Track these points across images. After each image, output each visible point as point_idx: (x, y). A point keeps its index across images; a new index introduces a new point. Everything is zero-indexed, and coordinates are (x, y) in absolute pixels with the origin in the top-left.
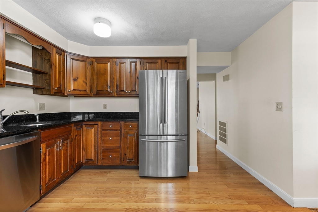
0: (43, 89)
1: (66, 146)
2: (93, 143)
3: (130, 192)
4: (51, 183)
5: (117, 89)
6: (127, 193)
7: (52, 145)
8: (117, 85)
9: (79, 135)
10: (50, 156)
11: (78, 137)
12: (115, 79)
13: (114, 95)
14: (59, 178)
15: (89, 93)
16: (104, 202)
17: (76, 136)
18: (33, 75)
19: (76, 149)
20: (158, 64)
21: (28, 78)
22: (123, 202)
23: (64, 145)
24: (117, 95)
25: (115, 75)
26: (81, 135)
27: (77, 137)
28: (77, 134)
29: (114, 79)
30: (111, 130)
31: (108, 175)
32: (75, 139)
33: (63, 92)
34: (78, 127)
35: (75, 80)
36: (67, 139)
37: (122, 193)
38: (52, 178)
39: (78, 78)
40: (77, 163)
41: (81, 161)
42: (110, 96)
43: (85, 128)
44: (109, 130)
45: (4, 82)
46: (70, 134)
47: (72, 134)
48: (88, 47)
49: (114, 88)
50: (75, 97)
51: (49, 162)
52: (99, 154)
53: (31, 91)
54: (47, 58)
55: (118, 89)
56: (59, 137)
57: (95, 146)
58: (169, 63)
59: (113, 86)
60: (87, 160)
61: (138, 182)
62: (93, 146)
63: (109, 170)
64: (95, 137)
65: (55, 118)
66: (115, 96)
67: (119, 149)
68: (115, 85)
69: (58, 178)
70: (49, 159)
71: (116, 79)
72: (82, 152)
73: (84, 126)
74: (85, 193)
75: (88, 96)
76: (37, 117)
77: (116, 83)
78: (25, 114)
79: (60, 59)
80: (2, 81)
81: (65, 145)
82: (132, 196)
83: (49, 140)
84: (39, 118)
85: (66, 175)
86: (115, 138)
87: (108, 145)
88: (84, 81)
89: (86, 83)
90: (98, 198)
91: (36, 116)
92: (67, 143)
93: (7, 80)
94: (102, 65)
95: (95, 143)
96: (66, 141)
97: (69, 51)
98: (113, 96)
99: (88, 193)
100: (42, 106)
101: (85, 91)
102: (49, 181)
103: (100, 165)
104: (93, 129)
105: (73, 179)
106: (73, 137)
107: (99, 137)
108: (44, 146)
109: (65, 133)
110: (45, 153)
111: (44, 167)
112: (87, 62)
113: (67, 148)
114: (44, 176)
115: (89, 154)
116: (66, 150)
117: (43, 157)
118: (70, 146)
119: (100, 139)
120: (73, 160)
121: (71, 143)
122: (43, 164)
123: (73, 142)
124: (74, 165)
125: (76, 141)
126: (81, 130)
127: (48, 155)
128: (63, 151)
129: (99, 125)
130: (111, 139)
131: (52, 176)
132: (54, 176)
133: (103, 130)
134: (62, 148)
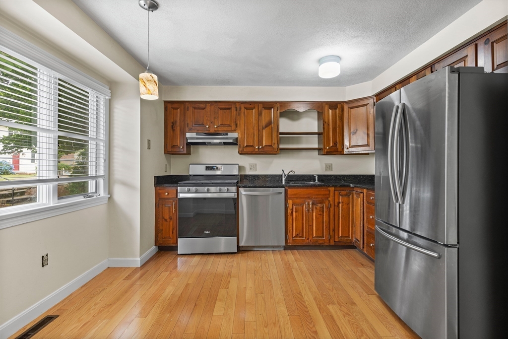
0: (322, 149)
1: (320, 211)
4: (299, 240)
6: (329, 289)
7: (301, 204)
9: (344, 204)
10: (297, 214)
14: (310, 239)
15: (372, 147)
16: (305, 277)
17: (339, 203)
18: (318, 137)
19: (339, 219)
21: (313, 141)
23: (316, 208)
26: (349, 204)
27: (341, 205)
28: (341, 201)
32: (338, 206)
33: (340, 150)
34: (343, 193)
35: (353, 133)
36: (322, 203)
37: (328, 285)
38: (300, 235)
39: (357, 130)
40: (341, 237)
41: (349, 237)
43: (355, 196)
44: (372, 203)
46: (327, 198)
47: (329, 199)
51: (296, 218)
52: (365, 237)
53: (316, 153)
56: (309, 198)
57: (361, 223)
58: (496, 41)
60: (356, 239)
62: (359, 222)
64: (361, 209)
69: (308, 239)
70: (296, 216)
72: (352, 226)
73: (354, 193)
74: (313, 264)
80: (277, 149)
81: (318, 208)
83: (297, 198)
85: (321, 242)
87: (371, 227)
89: (368, 135)
90: (310, 273)
91: (315, 177)
92: (323, 208)
93: (281, 146)
96: (319, 205)
97: (347, 99)
100: (329, 167)
102: (297, 235)
103: (365, 252)
104: (359, 199)
106: (331, 203)
107: (365, 212)
108: (290, 202)
109: (317, 195)
110: (292, 209)
111: (291, 221)
112: (370, 104)
113: (321, 213)
114: (291, 229)
115: (357, 232)
116: (320, 214)
117: (289, 211)
118: (326, 212)
119: (365, 215)
120: (334, 230)
121: (329, 209)
122: (290, 218)
123: (332, 209)
124: (336, 236)
125: (339, 210)
126: (349, 198)
127: (296, 212)
128: (314, 214)
129: (365, 194)
130: (371, 217)
131: (301, 234)
132: (303, 235)
133: (368, 203)
134: (313, 210)
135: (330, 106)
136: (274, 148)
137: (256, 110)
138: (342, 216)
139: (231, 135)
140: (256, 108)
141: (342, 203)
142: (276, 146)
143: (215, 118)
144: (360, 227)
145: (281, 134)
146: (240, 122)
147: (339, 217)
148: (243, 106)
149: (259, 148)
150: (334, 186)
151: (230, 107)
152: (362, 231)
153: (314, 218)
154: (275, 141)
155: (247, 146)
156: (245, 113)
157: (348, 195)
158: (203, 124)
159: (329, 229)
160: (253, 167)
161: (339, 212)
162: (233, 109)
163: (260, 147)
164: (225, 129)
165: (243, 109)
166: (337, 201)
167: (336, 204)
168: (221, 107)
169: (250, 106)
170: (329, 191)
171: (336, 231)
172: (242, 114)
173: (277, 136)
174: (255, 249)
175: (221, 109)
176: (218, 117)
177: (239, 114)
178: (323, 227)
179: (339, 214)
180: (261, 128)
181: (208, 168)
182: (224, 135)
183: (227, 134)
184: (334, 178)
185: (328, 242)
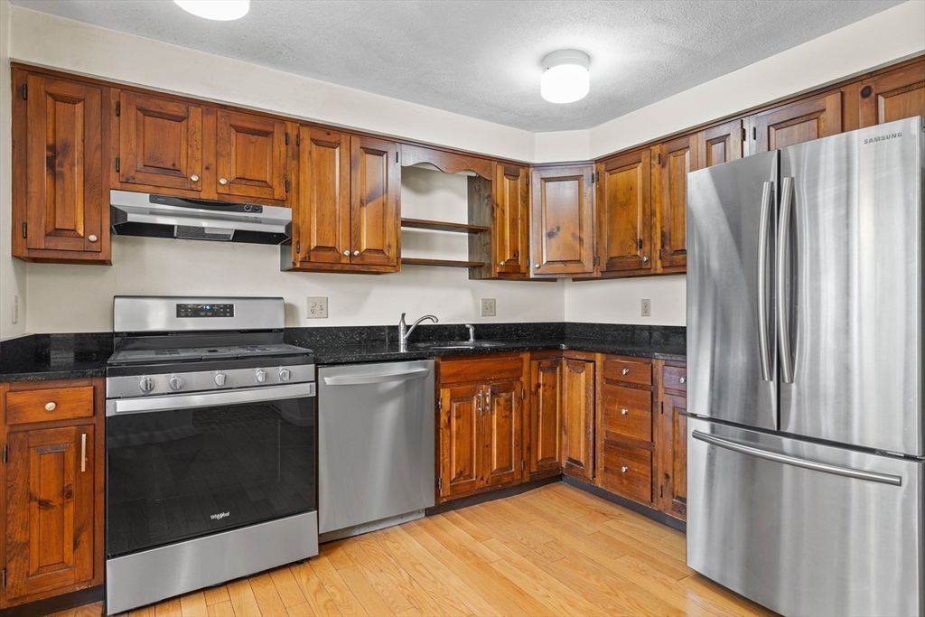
0: (481, 266)
1: (505, 408)
2: (583, 417)
3: (617, 595)
4: (465, 484)
5: (662, 247)
6: (608, 593)
7: (468, 398)
8: (663, 235)
9: (547, 387)
10: (460, 421)
11: (545, 391)
12: (658, 214)
13: (656, 269)
14: (485, 479)
15: (588, 265)
16: (535, 577)
17: (539, 386)
18: (469, 237)
19: (538, 421)
20: (823, 115)
21: (458, 247)
22: (573, 606)
23: (498, 403)
24: (663, 267)
25: (658, 199)
26: (554, 387)
27: (541, 391)
28: (541, 382)
29: (653, 214)
30: (629, 385)
31: (610, 523)
32: (536, 393)
33: (523, 269)
34: (546, 363)
35: (550, 235)
36: (508, 389)
37: (596, 583)
38: (467, 473)
39: (558, 229)
40: (542, 460)
41: (554, 458)
42: (642, 272)
43: (566, 369)
44: (622, 382)
45: (397, 263)
46: (518, 379)
47: (522, 379)
48: (584, 134)
49: (655, 244)
50: (574, 280)
51: (457, 433)
52: (599, 454)
53: (465, 272)
54: (486, 195)
55: (667, 248)
56: (484, 381)
57: (587, 427)
58: (886, 94)
59: (651, 238)
60: (570, 459)
61: (673, 581)
62: (583, 424)
63: (623, 513)
64: (586, 397)
65: (518, 335)
66: (658, 272)
67: (649, 453)
68: (659, 234)
69: (482, 479)
70: (458, 428)
71: (662, 214)
72: (560, 435)
73: (564, 362)
74: (519, 538)
75: (587, 276)
76: (471, 330)
77: (662, 228)
78: (433, 323)
79: (516, 187)
80: (395, 260)
81: (502, 402)
82: (610, 607)
83: (459, 383)
84: (475, 331)
85: (506, 480)
86: (637, 412)
87: (618, 432)
88: (573, 235)
89: (581, 240)
90: (535, 563)
91: (469, 329)
92: (510, 400)
93: (405, 255)
94: (621, 176)
95: (587, 415)
96: (504, 394)
97: (536, 161)
98: (652, 272)
99: (524, 542)
100: (489, 307)
101: (579, 261)
102: (460, 474)
103: (600, 486)
104: (583, 375)
105: (531, 498)
106: (526, 387)
107: (598, 401)
108: (445, 394)
109: (500, 372)
110: (450, 412)
111: (447, 441)
112: (585, 177)
113: (508, 413)
114: (447, 460)
115: (575, 445)
116: (506, 417)
117: (443, 418)
118: (516, 411)
119: (599, 408)
120: (529, 449)
121: (520, 401)
122: (444, 433)
123: (526, 402)
124: (533, 461)
125: (538, 401)
126: (555, 373)
127: (457, 418)
128: (495, 417)
129: (598, 364)
130: (624, 412)
131: (468, 469)
132: (471, 471)
133: (608, 381)
134: (492, 410)
135: (506, 169)
136: (389, 258)
137: (344, 150)
138: (544, 414)
139: (269, 212)
140: (344, 145)
141: (544, 385)
142: (392, 253)
143: (217, 155)
144: (587, 434)
145: (406, 223)
146: (298, 177)
147: (538, 417)
148: (306, 134)
149: (351, 255)
150: (532, 350)
151: (269, 129)
152: (592, 443)
153: (495, 427)
154: (391, 239)
155: (318, 248)
156: (314, 155)
157: (552, 368)
158: (174, 170)
159: (522, 448)
160: (319, 307)
161: (538, 405)
162: (279, 137)
163: (356, 253)
164: (252, 192)
165: (306, 144)
166: (534, 382)
167: (533, 390)
168: (239, 124)
169: (328, 138)
170: (522, 360)
171: (533, 449)
172: (305, 157)
173: (396, 228)
174: (357, 533)
175: (239, 130)
176: (229, 154)
177: (297, 156)
178: (511, 445)
179: (538, 411)
180: (356, 202)
181: (182, 311)
182: (248, 209)
183: (258, 210)
184: (500, 332)
185: (519, 477)
